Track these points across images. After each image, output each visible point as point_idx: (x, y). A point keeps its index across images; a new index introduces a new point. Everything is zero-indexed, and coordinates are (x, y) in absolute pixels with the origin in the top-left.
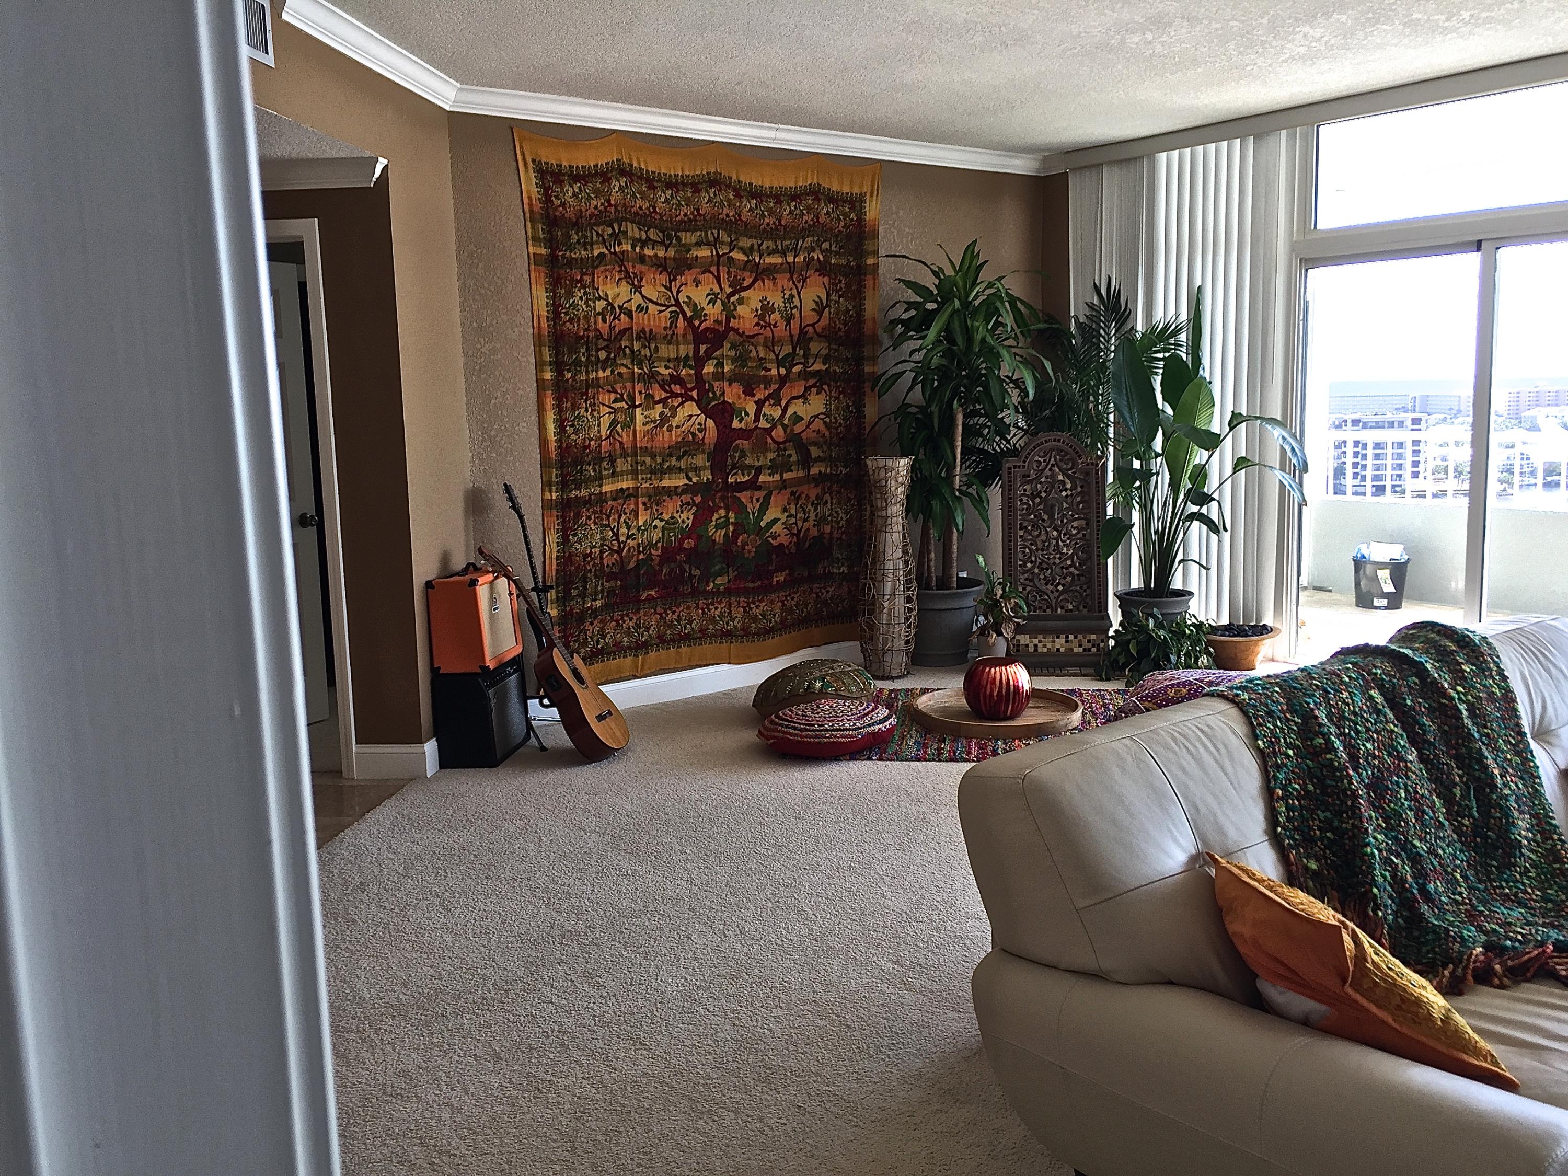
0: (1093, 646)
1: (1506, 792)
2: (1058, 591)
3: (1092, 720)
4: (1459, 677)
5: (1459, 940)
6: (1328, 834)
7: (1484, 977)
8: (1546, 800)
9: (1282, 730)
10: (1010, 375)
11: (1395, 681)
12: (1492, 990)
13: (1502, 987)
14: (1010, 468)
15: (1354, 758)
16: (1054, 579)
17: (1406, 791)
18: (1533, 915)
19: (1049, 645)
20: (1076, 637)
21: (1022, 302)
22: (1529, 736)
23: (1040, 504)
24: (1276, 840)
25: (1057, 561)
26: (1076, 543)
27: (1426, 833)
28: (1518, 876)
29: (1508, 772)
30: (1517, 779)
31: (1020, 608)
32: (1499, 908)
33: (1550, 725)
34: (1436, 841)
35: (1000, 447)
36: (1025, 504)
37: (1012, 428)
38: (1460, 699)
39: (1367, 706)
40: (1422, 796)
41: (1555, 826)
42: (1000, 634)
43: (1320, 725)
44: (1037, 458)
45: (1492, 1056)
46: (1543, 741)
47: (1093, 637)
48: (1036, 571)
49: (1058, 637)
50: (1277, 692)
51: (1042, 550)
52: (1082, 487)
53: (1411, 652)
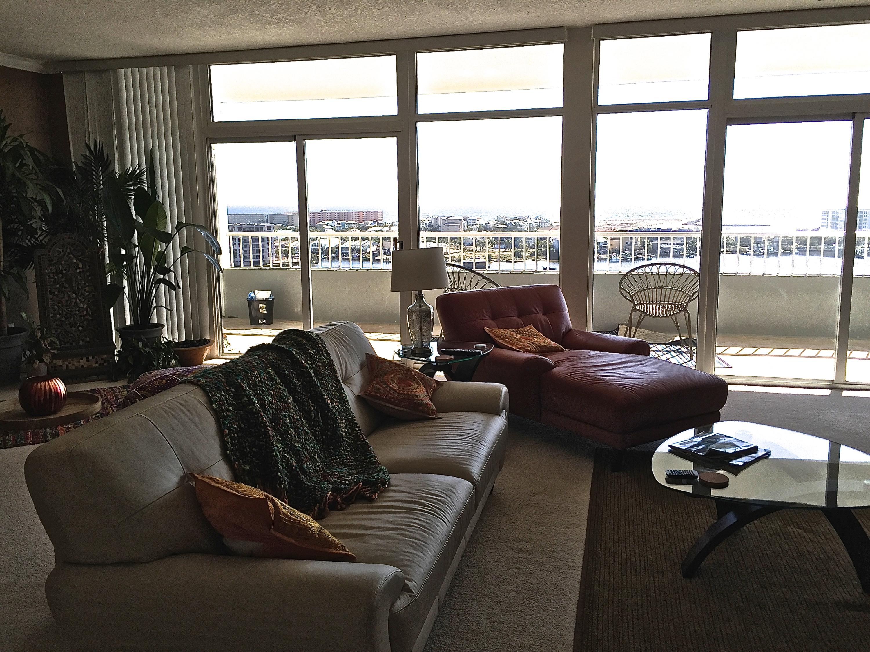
0: (105, 362)
1: (334, 411)
2: (79, 330)
3: (109, 407)
4: (309, 357)
5: (320, 490)
6: (254, 449)
7: (334, 506)
8: (351, 411)
9: (225, 396)
10: (34, 197)
11: (279, 362)
12: (337, 512)
13: (342, 509)
14: (39, 256)
15: (263, 405)
16: (76, 324)
17: (290, 419)
18: (351, 469)
19: (76, 364)
20: (93, 358)
21: (39, 152)
22: (341, 381)
23: (62, 277)
24: (226, 458)
25: (77, 312)
26: (89, 301)
27: (301, 439)
28: (343, 452)
29: (334, 401)
30: (338, 404)
31: (54, 343)
32: (336, 470)
33: (349, 375)
34: (305, 442)
35: (31, 243)
36: (51, 278)
37: (38, 231)
38: (310, 367)
39: (267, 377)
40: (297, 420)
41: (357, 424)
42: (42, 361)
43: (245, 391)
44: (57, 249)
45: (342, 546)
46: (347, 383)
47: (105, 356)
48: (63, 319)
49: (82, 359)
50: (221, 376)
51: (66, 306)
52: (89, 266)
53: (285, 346)
